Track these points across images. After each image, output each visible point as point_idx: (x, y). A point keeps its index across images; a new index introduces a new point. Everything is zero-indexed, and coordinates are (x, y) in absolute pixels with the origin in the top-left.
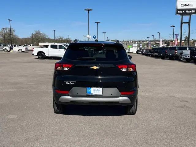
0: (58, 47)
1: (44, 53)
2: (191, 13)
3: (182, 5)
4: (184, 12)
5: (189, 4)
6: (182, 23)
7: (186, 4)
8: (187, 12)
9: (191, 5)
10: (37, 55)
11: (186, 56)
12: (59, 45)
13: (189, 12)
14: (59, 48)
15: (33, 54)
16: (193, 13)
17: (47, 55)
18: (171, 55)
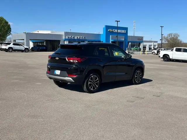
0: (182, 50)
1: (168, 55)
10: (162, 57)
12: (184, 49)
14: (183, 52)
15: (159, 57)
17: (171, 57)
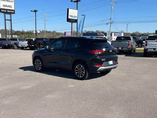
2: (11, 13)
3: (4, 6)
4: (6, 11)
5: (9, 6)
6: (5, 20)
7: (7, 5)
8: (8, 11)
9: (10, 7)
11: (22, 45)
13: (10, 12)
16: (12, 13)
18: (7, 45)
